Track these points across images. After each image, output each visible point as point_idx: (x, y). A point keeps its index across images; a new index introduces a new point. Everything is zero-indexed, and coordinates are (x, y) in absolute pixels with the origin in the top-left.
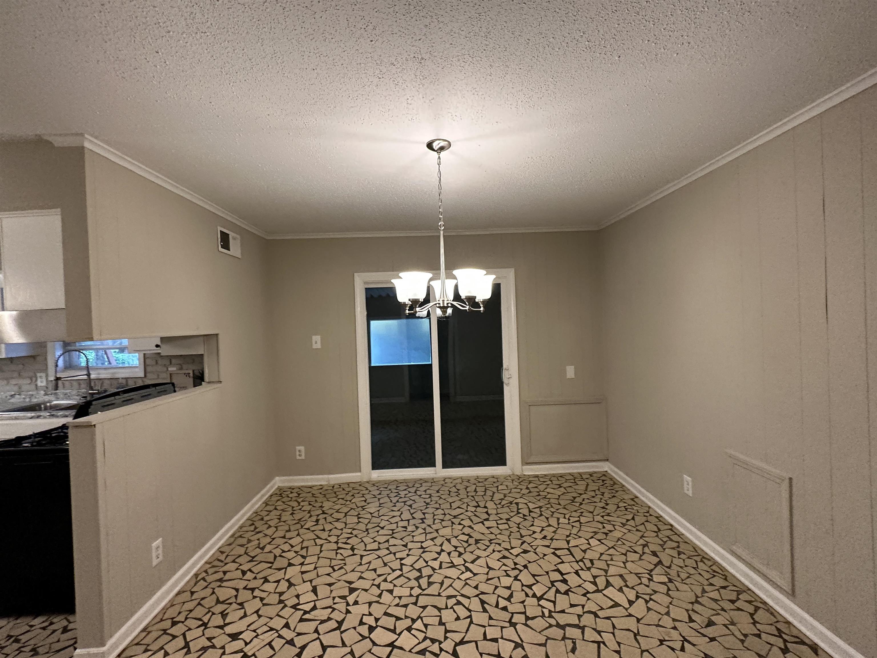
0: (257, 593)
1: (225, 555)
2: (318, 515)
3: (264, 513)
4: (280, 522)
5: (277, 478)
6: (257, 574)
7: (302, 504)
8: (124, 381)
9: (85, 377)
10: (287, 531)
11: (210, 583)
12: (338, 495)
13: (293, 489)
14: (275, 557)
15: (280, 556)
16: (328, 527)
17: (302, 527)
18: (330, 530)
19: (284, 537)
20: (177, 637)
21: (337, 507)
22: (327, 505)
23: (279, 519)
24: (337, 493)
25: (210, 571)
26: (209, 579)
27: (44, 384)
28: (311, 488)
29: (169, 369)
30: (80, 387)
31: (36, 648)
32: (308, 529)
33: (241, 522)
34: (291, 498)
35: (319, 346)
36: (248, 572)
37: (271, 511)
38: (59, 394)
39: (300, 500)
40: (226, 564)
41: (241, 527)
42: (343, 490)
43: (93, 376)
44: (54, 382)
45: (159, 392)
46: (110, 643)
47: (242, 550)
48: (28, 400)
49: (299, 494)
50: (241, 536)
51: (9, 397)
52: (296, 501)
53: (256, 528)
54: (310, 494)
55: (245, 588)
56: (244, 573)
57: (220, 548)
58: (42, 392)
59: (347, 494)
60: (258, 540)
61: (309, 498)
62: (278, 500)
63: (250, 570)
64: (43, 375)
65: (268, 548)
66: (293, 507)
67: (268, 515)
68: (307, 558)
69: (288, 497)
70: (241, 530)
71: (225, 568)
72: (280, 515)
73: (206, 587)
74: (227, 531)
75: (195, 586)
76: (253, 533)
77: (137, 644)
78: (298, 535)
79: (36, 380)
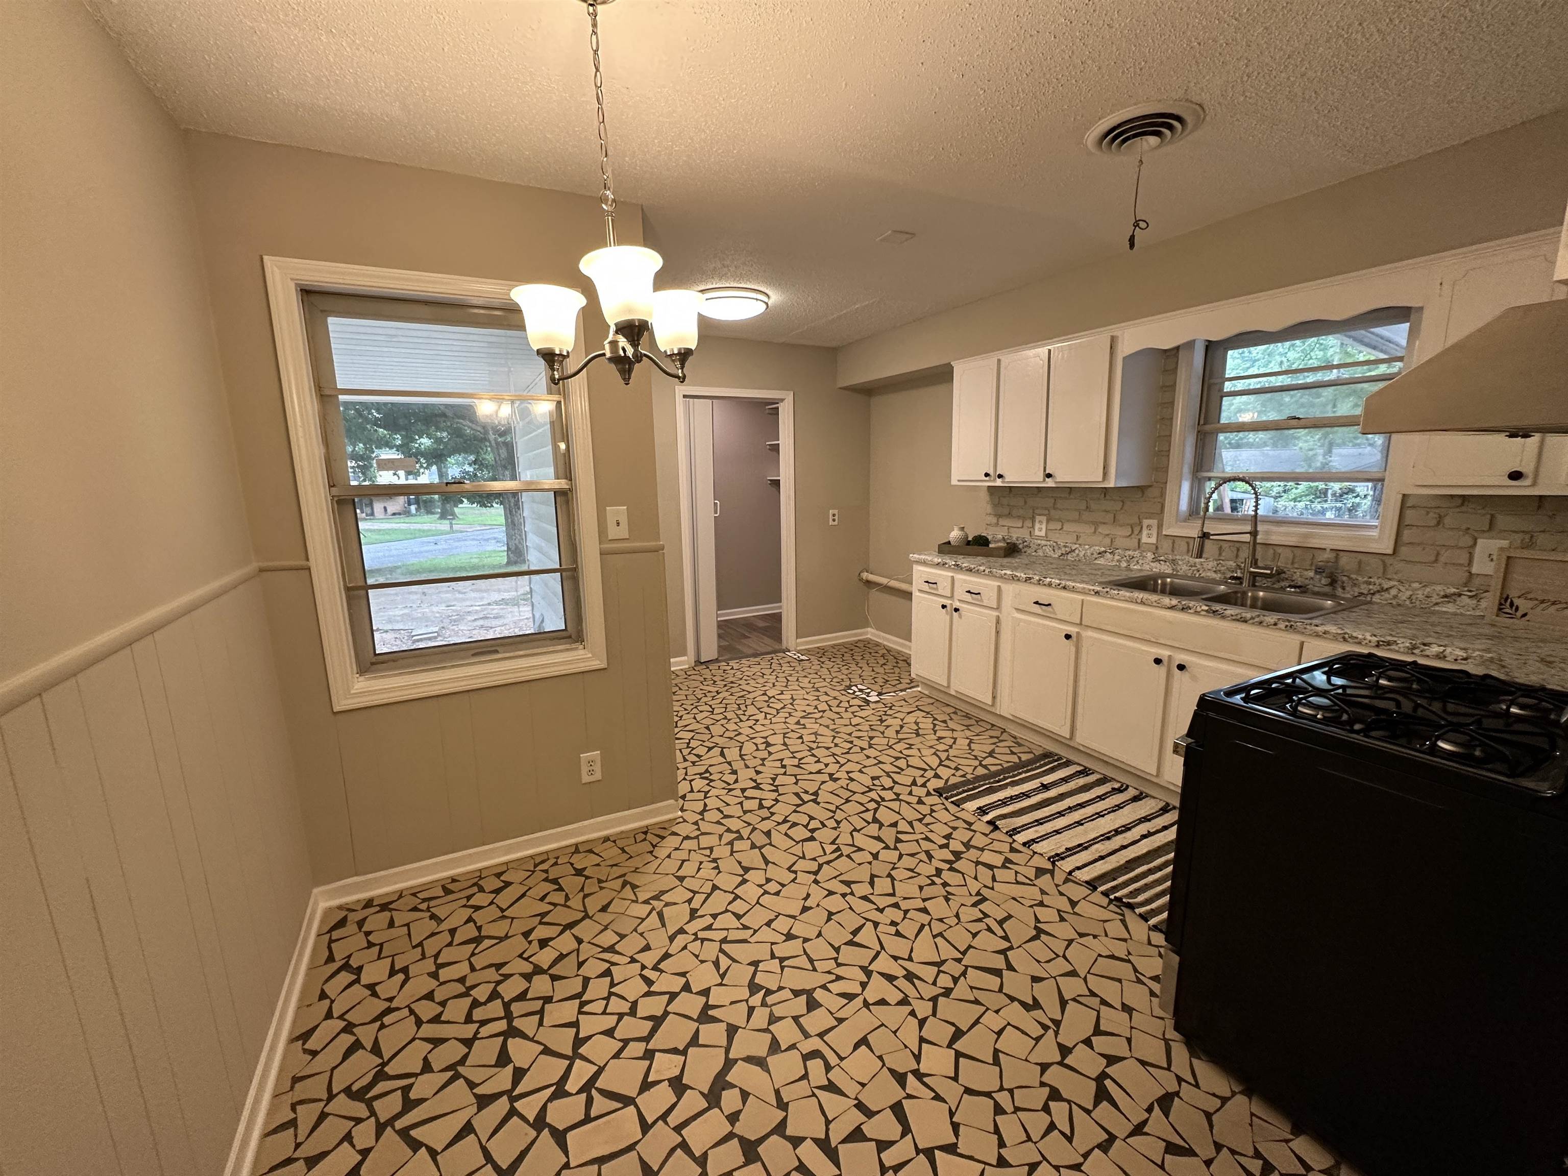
8: (1332, 556)
9: (1247, 538)
27: (1153, 540)
30: (1220, 554)
38: (1180, 563)
43: (1260, 538)
44: (1197, 540)
48: (1124, 564)
58: (1150, 556)
64: (1154, 522)
79: (1141, 531)
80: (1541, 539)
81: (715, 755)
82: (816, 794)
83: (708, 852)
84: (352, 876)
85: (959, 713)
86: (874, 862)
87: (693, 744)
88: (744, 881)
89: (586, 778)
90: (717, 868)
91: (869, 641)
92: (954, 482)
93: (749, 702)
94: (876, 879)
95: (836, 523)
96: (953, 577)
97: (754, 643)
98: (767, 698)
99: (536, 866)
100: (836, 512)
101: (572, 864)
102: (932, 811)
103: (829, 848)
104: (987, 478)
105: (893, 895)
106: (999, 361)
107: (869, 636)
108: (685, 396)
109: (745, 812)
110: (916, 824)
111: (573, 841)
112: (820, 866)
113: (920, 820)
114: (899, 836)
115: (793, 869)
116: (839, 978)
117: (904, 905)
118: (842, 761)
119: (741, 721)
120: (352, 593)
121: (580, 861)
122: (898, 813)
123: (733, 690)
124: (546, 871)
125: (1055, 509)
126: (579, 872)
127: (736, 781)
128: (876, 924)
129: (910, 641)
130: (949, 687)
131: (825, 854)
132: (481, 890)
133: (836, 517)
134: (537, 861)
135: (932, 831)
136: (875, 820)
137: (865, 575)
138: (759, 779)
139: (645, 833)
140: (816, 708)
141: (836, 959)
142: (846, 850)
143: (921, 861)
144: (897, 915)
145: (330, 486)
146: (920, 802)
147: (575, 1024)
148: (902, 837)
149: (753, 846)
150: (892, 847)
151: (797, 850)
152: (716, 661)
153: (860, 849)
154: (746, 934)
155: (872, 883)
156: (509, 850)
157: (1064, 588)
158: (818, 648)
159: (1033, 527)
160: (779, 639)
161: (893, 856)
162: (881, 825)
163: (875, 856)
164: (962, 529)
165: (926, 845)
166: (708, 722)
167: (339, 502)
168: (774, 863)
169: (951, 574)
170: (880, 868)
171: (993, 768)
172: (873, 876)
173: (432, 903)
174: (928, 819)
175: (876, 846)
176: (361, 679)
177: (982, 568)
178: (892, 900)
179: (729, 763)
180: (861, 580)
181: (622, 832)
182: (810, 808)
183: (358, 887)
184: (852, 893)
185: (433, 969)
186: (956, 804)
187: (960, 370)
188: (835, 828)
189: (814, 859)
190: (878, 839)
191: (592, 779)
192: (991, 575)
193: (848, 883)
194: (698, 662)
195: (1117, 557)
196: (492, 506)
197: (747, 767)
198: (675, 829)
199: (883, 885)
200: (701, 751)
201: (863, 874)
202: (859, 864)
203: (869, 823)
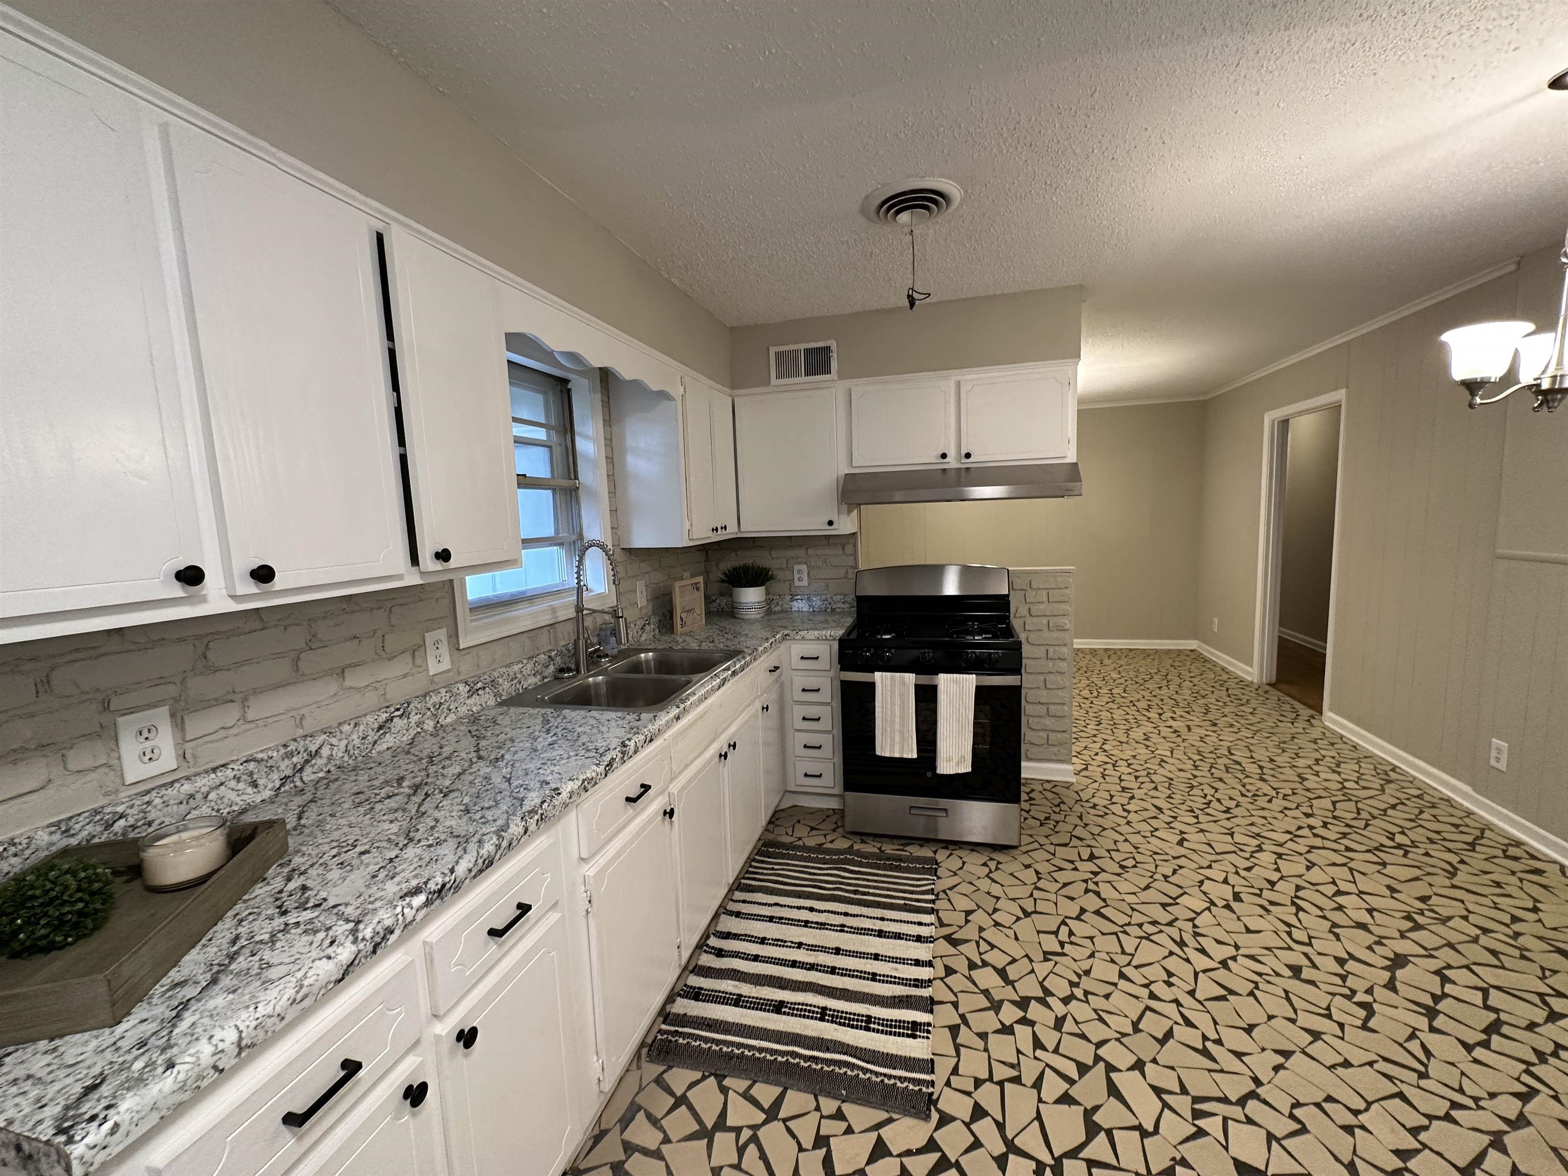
86: (1146, 1058)
94: (1160, 1036)
102: (978, 1083)
103: (1212, 1125)
105: (1148, 1008)
110: (1029, 1078)
112: (1242, 1102)
113: (1017, 1080)
114: (1075, 1076)
115: (1296, 1126)
116: (1260, 974)
117: (1144, 993)
122: (1039, 1117)
128: (1192, 993)
131: (1225, 1119)
135: (1019, 1052)
136: (1092, 1129)
141: (1257, 987)
142: (1182, 1103)
143: (1077, 1023)
144: (1159, 989)
146: (979, 1112)
148: (1071, 1070)
150: (1102, 1065)
153: (1158, 1091)
155: (1169, 1034)
161: (1112, 1053)
162: (1089, 1114)
163: (1139, 1066)
165: (1049, 1038)
168: (1337, 1159)
170: (1144, 1047)
172: (1162, 1042)
174: (1001, 1072)
175: (1126, 1081)
178: (1153, 1004)
184: (1205, 1038)
188: (1184, 1163)
189: (1250, 1121)
190: (1113, 1091)
193: (1205, 1053)
199: (1154, 1025)
201: (1171, 1052)
202: (1173, 1068)
203: (1109, 1133)
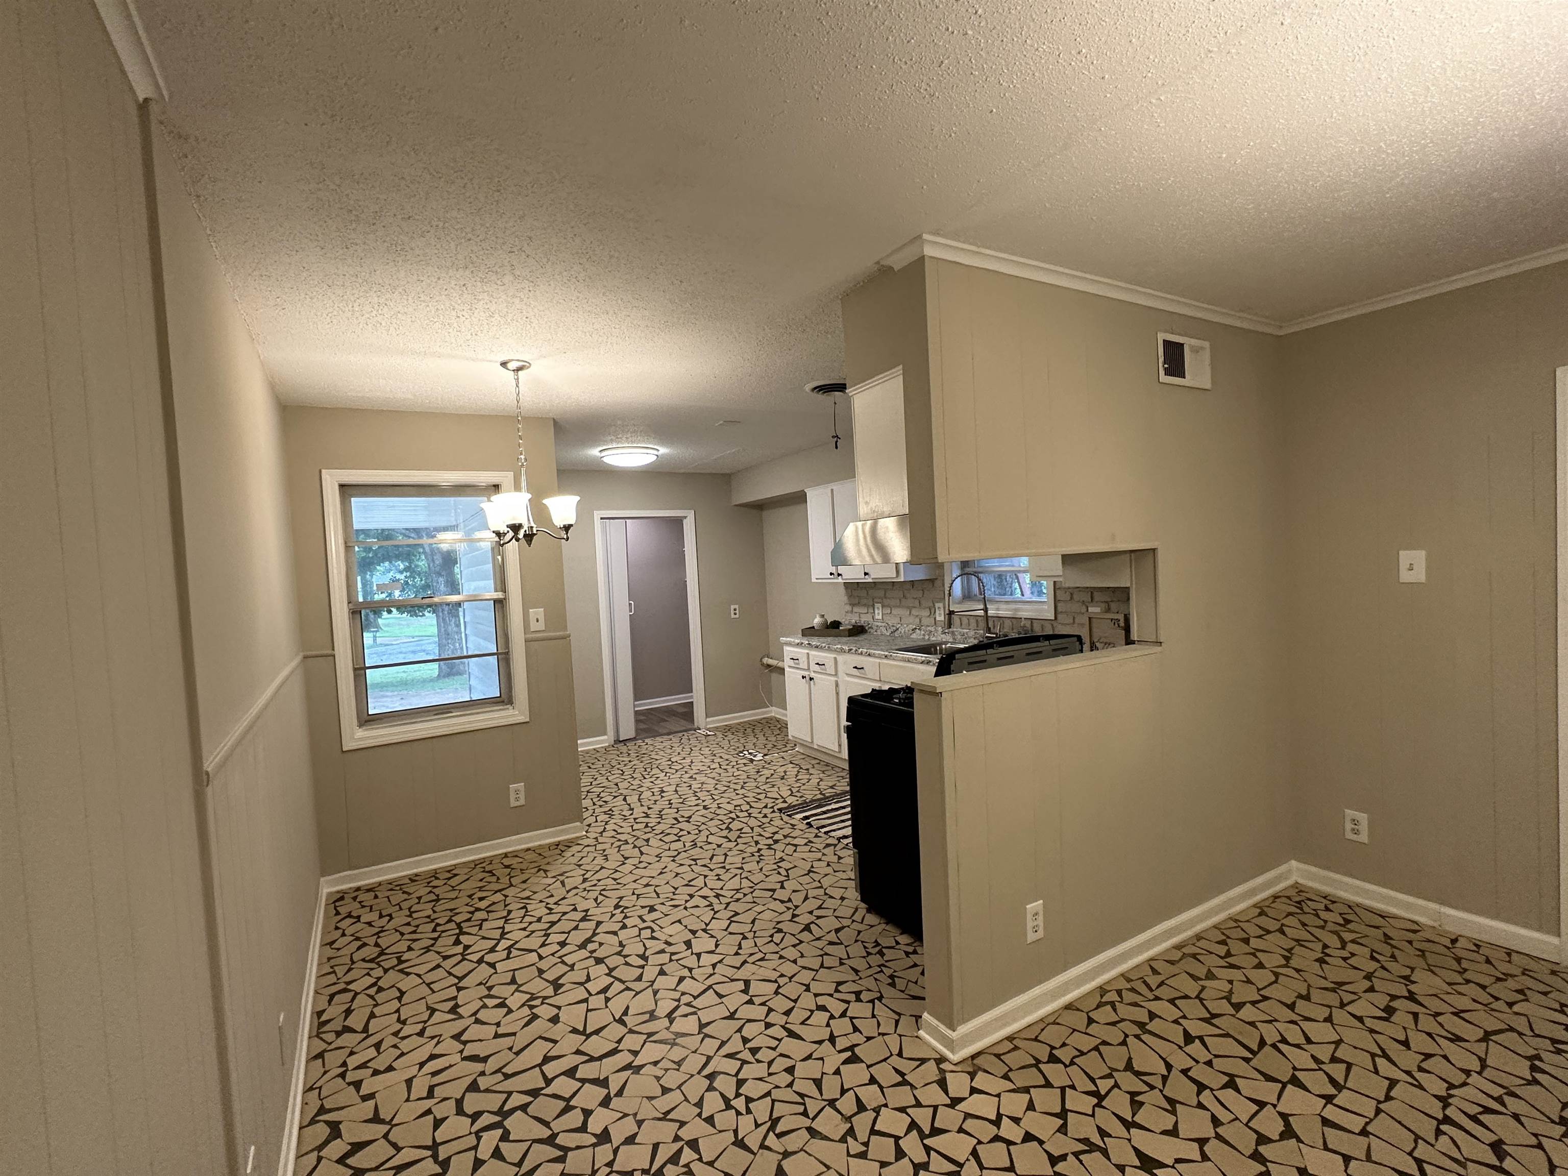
0: (1206, 1098)
1: (1159, 979)
2: (1394, 997)
3: (1253, 930)
4: (1286, 966)
5: (1294, 863)
6: (1216, 1056)
7: (1351, 947)
8: (1028, 624)
9: (982, 613)
10: (1300, 996)
11: (1123, 1020)
12: (1465, 970)
13: (1334, 902)
14: (1262, 1043)
15: (1274, 1046)
16: (1419, 1042)
17: (1342, 1005)
18: (1428, 1056)
19: (1291, 1007)
20: (1052, 1087)
21: (1463, 1003)
22: (1424, 983)
23: (1287, 959)
24: (1465, 964)
25: (1129, 997)
26: (1124, 1011)
28: (1383, 917)
29: (1090, 609)
30: (977, 626)
31: (896, 976)
32: (1360, 1019)
33: (1198, 928)
34: (1326, 922)
35: (1419, 575)
36: (1197, 1041)
37: (1268, 932)
38: (956, 633)
39: (1347, 936)
40: (1157, 998)
41: (1199, 937)
42: (1488, 961)
43: (990, 613)
45: (1054, 650)
46: (963, 1029)
47: (1191, 988)
48: (927, 637)
49: (1348, 921)
50: (1194, 956)
51: (911, 632)
52: (1335, 933)
53: (1228, 954)
54: (1379, 933)
55: (1185, 1072)
56: (1189, 1038)
57: (1152, 959)
59: (1499, 979)
60: (1231, 982)
61: (1374, 939)
62: (1290, 914)
63: (1201, 1039)
65: (1247, 1013)
66: (1325, 946)
67: (1260, 937)
68: (1344, 1091)
69: (1317, 916)
70: (1198, 944)
71: (1155, 1006)
72: (1289, 950)
73: (1114, 1024)
74: (1169, 933)
75: (1096, 1009)
76: (1222, 963)
77: (998, 1056)
78: (1329, 1019)
79: (935, 612)
80: (1113, 606)
81: (619, 801)
82: (690, 817)
83: (602, 852)
84: (347, 870)
85: (822, 763)
86: (718, 848)
87: (602, 795)
88: (624, 864)
89: (513, 803)
90: (607, 859)
91: (771, 718)
92: (814, 580)
93: (654, 766)
94: (715, 856)
95: (737, 616)
96: (808, 654)
97: (673, 724)
98: (670, 763)
99: (476, 865)
100: (737, 607)
101: (502, 863)
102: (771, 820)
103: (689, 844)
104: (832, 576)
105: (723, 862)
106: (832, 490)
107: (773, 714)
108: (601, 518)
109: (633, 831)
110: (756, 828)
111: (504, 851)
112: (679, 853)
113: (760, 826)
114: (741, 835)
115: (660, 855)
116: (673, 899)
117: (729, 867)
118: (716, 797)
119: (645, 778)
120: (358, 672)
121: (506, 862)
122: (746, 823)
123: (643, 759)
124: (484, 868)
125: (886, 598)
126: (507, 867)
127: (632, 814)
128: (706, 876)
129: (786, 710)
130: (812, 742)
131: (685, 847)
132: (437, 878)
133: (737, 612)
134: (476, 864)
135: (765, 831)
136: (727, 828)
137: (766, 661)
138: (649, 812)
139: (558, 845)
140: (709, 767)
141: (673, 892)
142: (700, 844)
143: (750, 846)
144: (722, 871)
145: (349, 603)
146: (765, 816)
147: (503, 928)
148: (743, 835)
149: (635, 847)
150: (733, 840)
151: (666, 847)
152: (634, 739)
153: (710, 843)
154: (618, 887)
155: (711, 858)
156: (456, 856)
157: (869, 655)
158: (726, 725)
159: (874, 612)
160: (692, 721)
161: (732, 845)
162: (731, 830)
163: (720, 846)
164: (823, 616)
165: (757, 838)
166: (618, 780)
167: (353, 613)
168: (647, 854)
169: (806, 651)
171: (827, 795)
172: (713, 855)
173: (402, 887)
174: (766, 825)
175: (722, 841)
176: (361, 730)
177: (824, 645)
178: (721, 865)
179: (629, 805)
180: (763, 664)
181: (540, 845)
182: (684, 825)
183: (352, 879)
184: (696, 864)
185: (409, 913)
186: (790, 816)
187: (811, 494)
188: (697, 834)
189: (676, 850)
190: (725, 837)
191: (518, 804)
192: (829, 650)
193: (695, 860)
194: (618, 741)
195: (923, 632)
196: (424, 615)
197: (642, 805)
198: (580, 842)
199: (719, 859)
200: (608, 798)
201: (707, 855)
203: (722, 830)
